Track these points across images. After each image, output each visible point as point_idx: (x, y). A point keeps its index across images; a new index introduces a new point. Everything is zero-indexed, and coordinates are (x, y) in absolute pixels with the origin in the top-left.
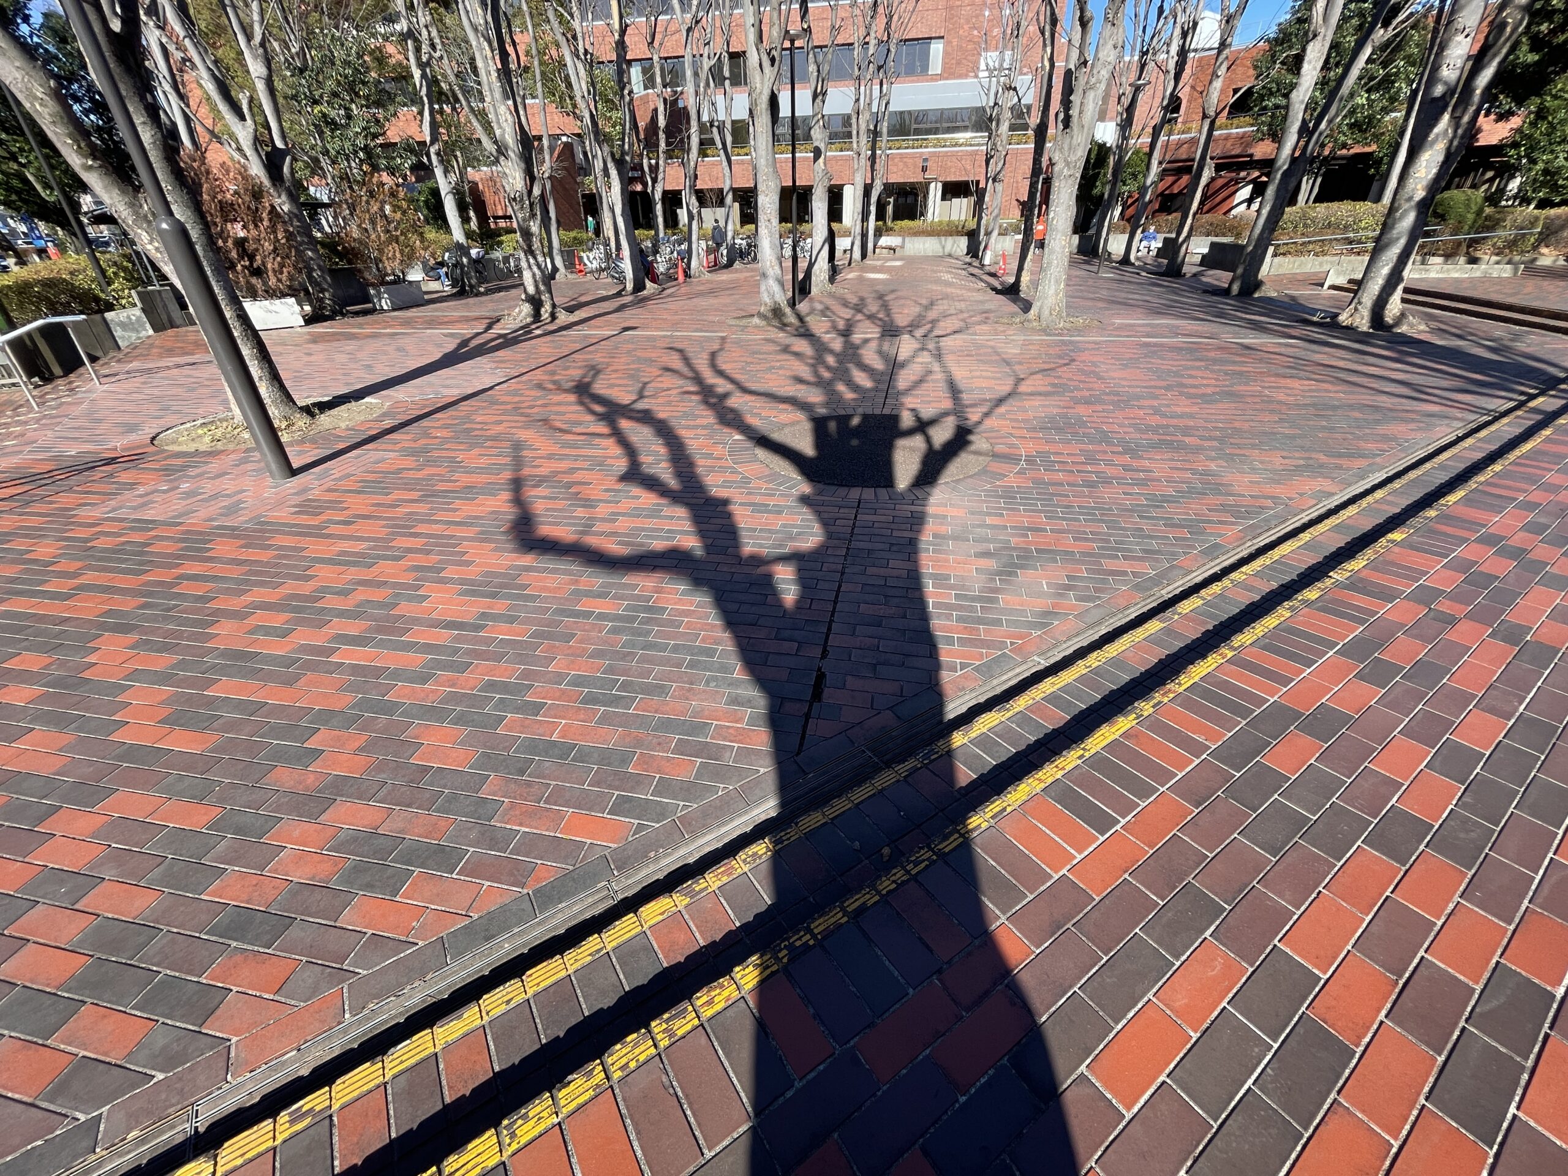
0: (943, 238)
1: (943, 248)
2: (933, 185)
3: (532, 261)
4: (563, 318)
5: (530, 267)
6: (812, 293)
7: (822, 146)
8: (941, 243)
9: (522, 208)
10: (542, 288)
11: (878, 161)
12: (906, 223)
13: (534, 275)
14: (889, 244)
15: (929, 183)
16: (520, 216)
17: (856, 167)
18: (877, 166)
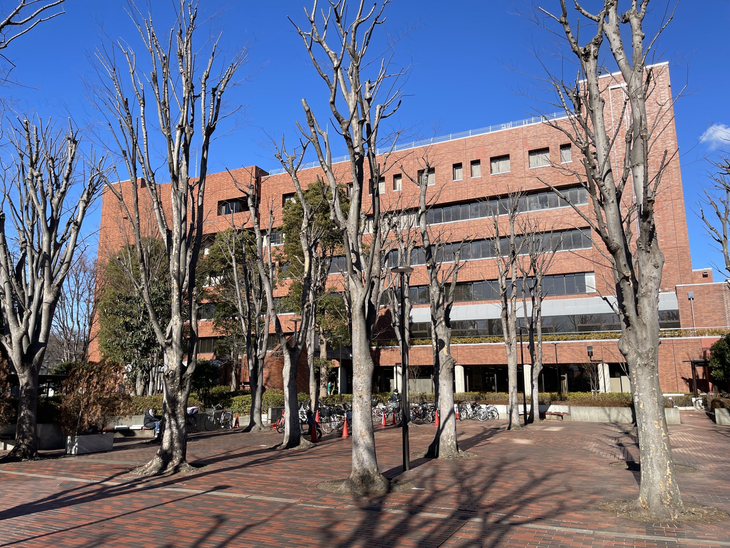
0: (607, 409)
1: (609, 416)
2: (600, 366)
3: (173, 422)
4: (186, 471)
5: (170, 427)
6: (440, 457)
7: (445, 339)
8: (605, 412)
9: (173, 382)
10: (176, 445)
11: (536, 348)
12: (580, 394)
13: (172, 433)
14: (557, 411)
15: (597, 364)
16: (170, 388)
17: (508, 353)
18: (536, 352)
